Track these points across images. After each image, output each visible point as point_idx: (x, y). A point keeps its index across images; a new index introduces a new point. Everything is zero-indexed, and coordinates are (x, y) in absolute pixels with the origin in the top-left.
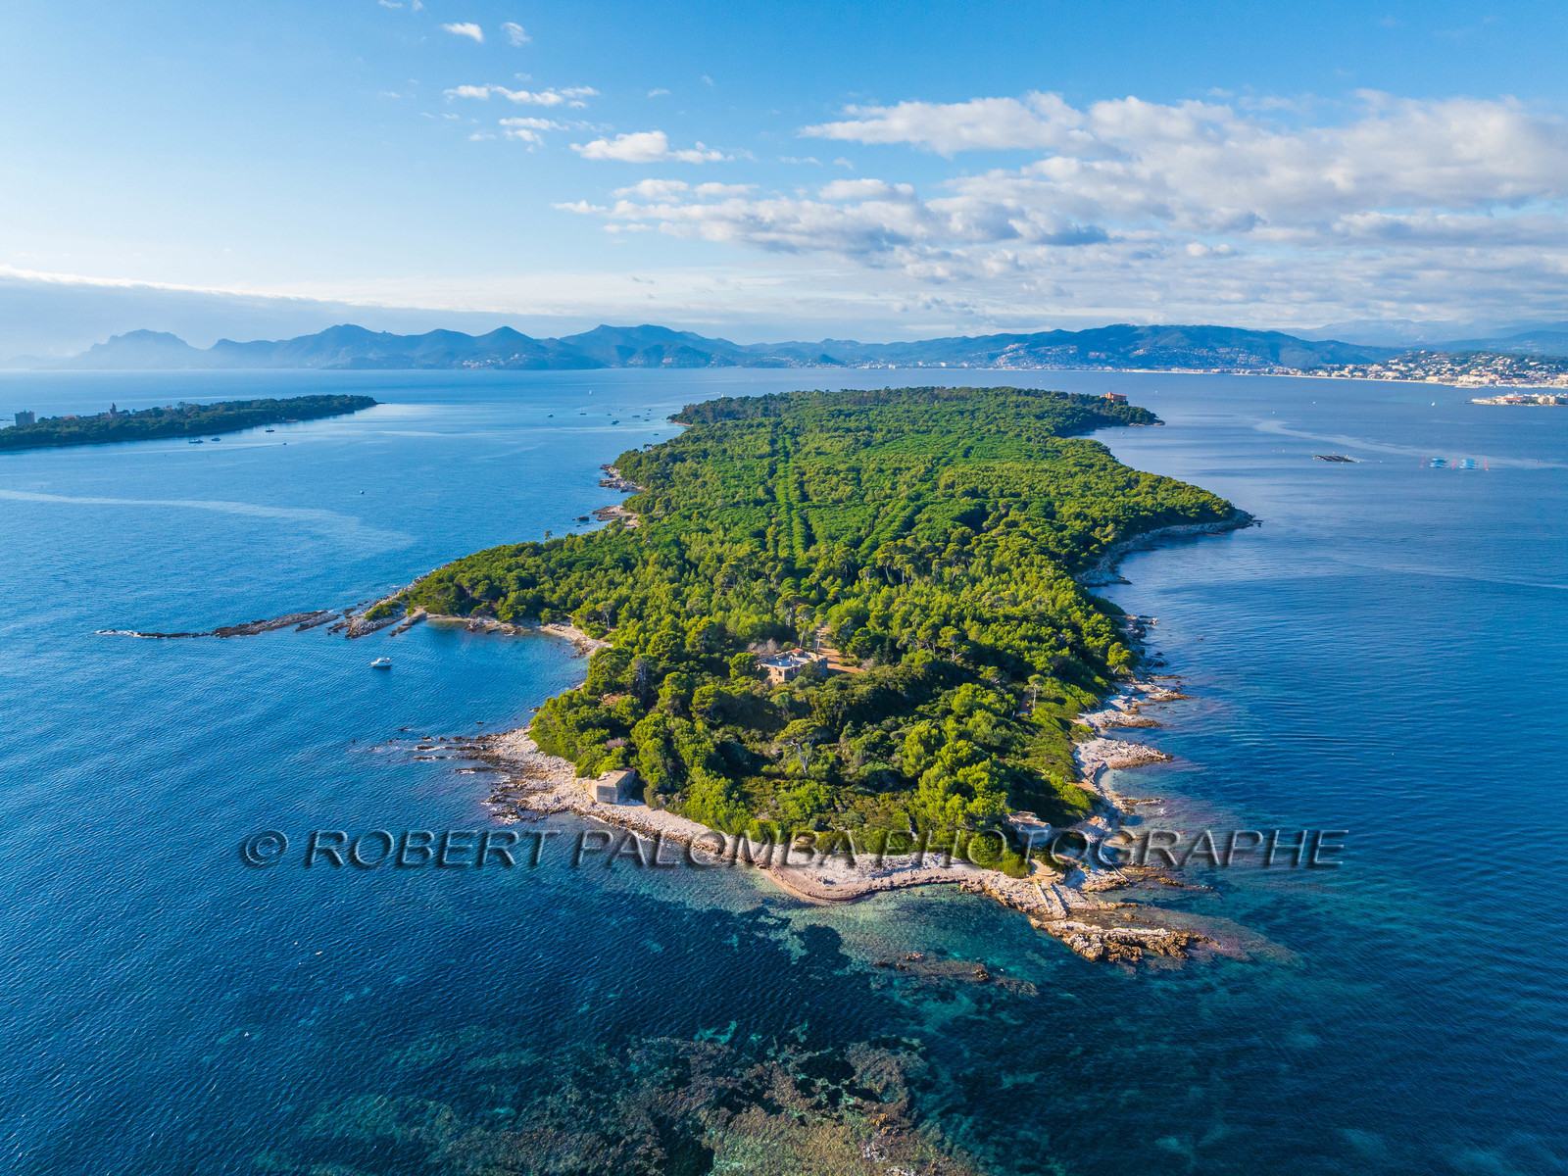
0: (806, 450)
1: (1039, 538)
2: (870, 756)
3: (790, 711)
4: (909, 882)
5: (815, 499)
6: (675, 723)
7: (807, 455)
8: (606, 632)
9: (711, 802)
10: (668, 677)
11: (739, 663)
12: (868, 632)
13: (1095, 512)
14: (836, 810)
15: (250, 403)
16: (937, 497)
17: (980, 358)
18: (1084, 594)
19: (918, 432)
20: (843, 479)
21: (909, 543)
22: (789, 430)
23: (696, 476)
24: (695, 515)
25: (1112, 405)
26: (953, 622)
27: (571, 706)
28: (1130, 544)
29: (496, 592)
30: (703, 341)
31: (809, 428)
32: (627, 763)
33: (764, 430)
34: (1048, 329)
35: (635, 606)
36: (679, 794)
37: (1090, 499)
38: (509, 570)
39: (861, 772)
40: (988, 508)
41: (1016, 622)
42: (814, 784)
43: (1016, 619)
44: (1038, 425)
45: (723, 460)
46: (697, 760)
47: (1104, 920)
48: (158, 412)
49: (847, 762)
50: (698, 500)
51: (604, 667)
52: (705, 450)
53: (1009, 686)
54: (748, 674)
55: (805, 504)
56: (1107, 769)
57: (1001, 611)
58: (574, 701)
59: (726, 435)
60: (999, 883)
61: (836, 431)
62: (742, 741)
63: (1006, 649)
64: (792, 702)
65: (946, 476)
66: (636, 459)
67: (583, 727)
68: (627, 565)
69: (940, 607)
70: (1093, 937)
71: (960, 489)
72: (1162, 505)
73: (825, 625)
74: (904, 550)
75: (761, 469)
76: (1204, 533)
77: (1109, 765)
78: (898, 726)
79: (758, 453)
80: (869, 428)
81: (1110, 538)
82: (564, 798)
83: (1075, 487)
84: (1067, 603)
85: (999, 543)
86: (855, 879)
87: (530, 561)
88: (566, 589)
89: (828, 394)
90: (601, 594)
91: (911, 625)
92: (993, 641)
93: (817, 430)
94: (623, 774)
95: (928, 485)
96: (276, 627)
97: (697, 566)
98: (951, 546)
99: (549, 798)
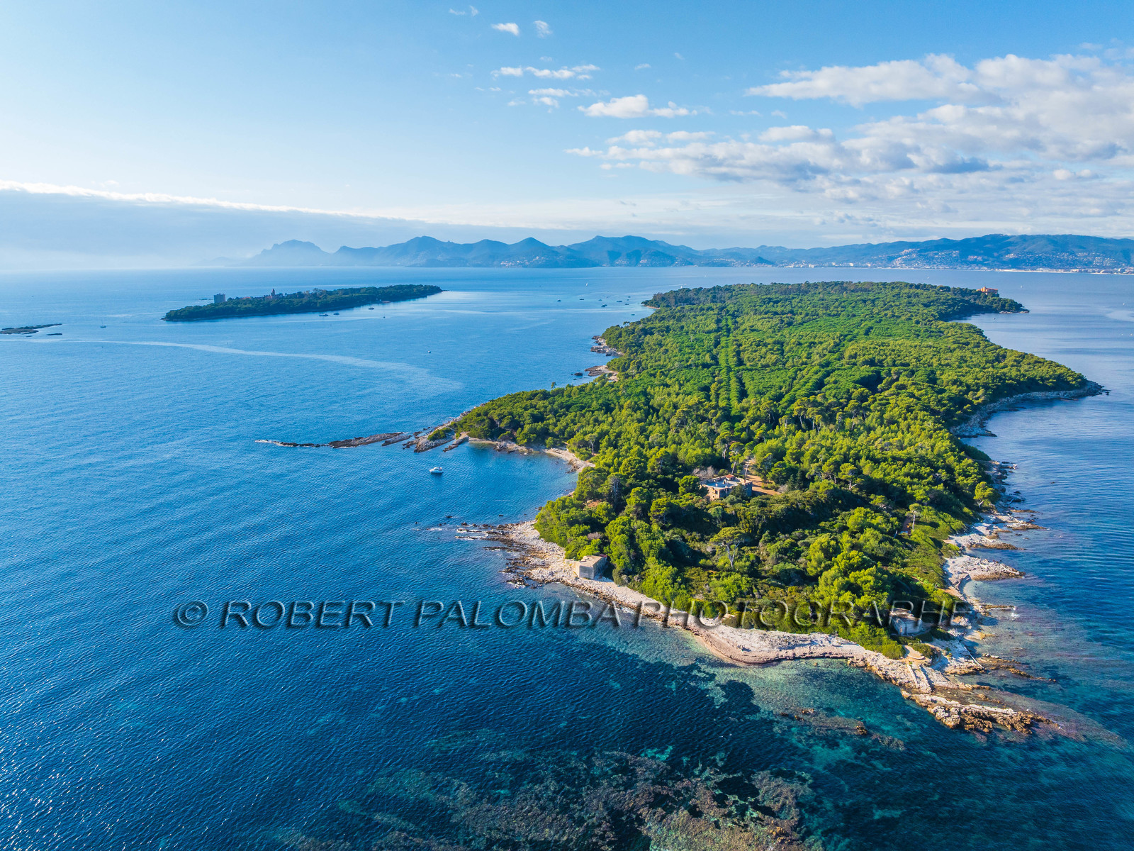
0: (743, 327)
1: (923, 398)
2: (782, 558)
3: (723, 520)
4: (808, 655)
5: (748, 364)
6: (637, 524)
7: (743, 331)
8: (591, 456)
9: (661, 583)
10: (634, 490)
11: (686, 483)
12: (784, 465)
13: (969, 379)
14: (754, 596)
15: (359, 290)
16: (842, 365)
17: (881, 260)
18: (958, 443)
19: (829, 315)
20: (770, 350)
21: (819, 399)
22: (731, 313)
23: (660, 345)
24: (658, 374)
25: (986, 296)
26: (851, 460)
27: (564, 507)
28: (997, 405)
29: (516, 424)
30: (670, 247)
31: (746, 311)
32: (601, 551)
33: (712, 312)
34: (936, 238)
35: (612, 438)
36: (638, 576)
37: (965, 369)
38: (526, 409)
39: (774, 570)
40: (883, 374)
41: (901, 462)
42: (738, 576)
43: (901, 460)
44: (926, 311)
45: (681, 334)
46: (652, 552)
47: (962, 697)
48: (300, 295)
49: (764, 561)
50: (661, 363)
51: (588, 481)
52: (668, 327)
53: (894, 511)
54: (691, 491)
55: (741, 367)
56: (970, 580)
57: (889, 454)
58: (566, 504)
59: (684, 316)
60: (879, 662)
61: (766, 313)
62: (686, 541)
63: (892, 482)
64: (724, 514)
65: (850, 349)
66: (617, 332)
67: (572, 522)
68: (608, 408)
69: (841, 448)
70: (952, 710)
71: (861, 359)
72: (1024, 376)
73: (753, 458)
74: (815, 404)
75: (709, 341)
76: (1059, 399)
77: (972, 576)
78: (805, 537)
79: (707, 329)
80: (791, 312)
81: (980, 400)
82: (556, 572)
83: (953, 359)
84: (943, 449)
85: (890, 401)
86: (766, 649)
87: (540, 403)
88: (564, 424)
89: (761, 286)
90: (588, 428)
91: (818, 461)
92: (882, 476)
93: (752, 313)
94: (598, 558)
95: (836, 356)
96: (370, 443)
97: (658, 411)
98: (852, 403)
99: (546, 572)
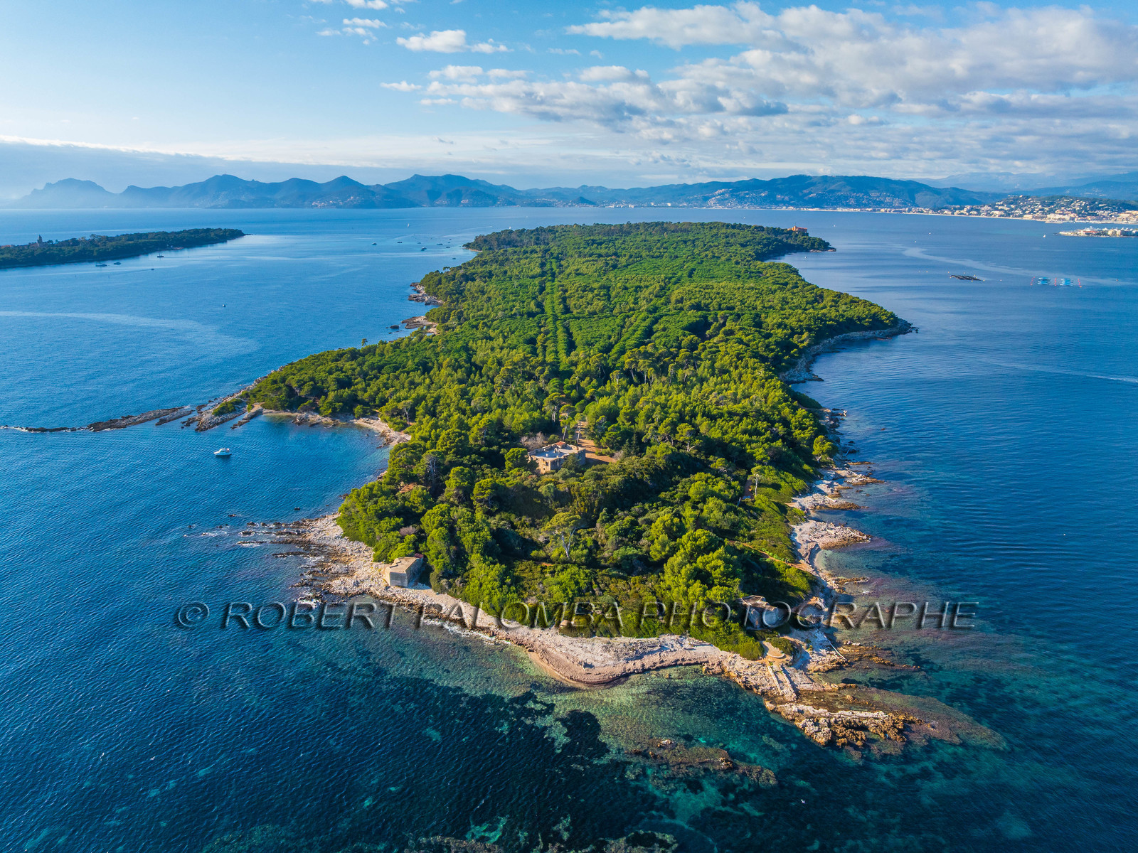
0: (568, 271)
1: (751, 344)
2: (622, 541)
3: (555, 500)
4: (658, 665)
5: (575, 312)
6: (460, 512)
7: (568, 275)
8: (406, 426)
9: (487, 586)
10: (454, 470)
11: (512, 457)
12: (618, 428)
13: (792, 322)
14: (594, 593)
15: (146, 235)
16: (669, 310)
17: (696, 200)
18: (789, 391)
19: (653, 257)
20: (597, 295)
21: (649, 348)
22: (555, 255)
23: (483, 292)
24: (480, 325)
25: (797, 235)
26: (687, 418)
27: (371, 496)
28: (819, 347)
29: (319, 391)
30: (491, 187)
31: (570, 254)
32: (416, 549)
33: (535, 255)
34: (746, 178)
35: (430, 404)
36: (460, 579)
37: (788, 311)
38: (330, 373)
39: (615, 556)
40: (710, 319)
41: (738, 417)
42: (574, 569)
43: (738, 415)
44: (743, 251)
45: (504, 280)
46: (476, 547)
47: (829, 702)
48: (75, 242)
49: (603, 545)
50: (484, 312)
51: (400, 460)
52: (490, 272)
53: (734, 474)
54: (519, 466)
55: (568, 315)
56: (819, 549)
57: (725, 408)
58: (374, 492)
59: (507, 260)
60: (737, 665)
61: (590, 256)
62: (514, 527)
63: (731, 442)
64: (556, 492)
65: (676, 294)
66: (437, 278)
67: (381, 515)
68: (425, 368)
69: (676, 405)
70: (822, 720)
71: (687, 304)
72: (843, 316)
73: (583, 421)
74: (646, 355)
75: (534, 285)
76: (875, 338)
77: (821, 545)
78: (645, 512)
79: (531, 273)
80: (615, 254)
81: (805, 343)
82: (362, 581)
83: (776, 301)
84: (776, 399)
85: (720, 349)
86: (611, 662)
87: (347, 365)
88: (375, 389)
89: (584, 227)
90: (402, 394)
91: (653, 421)
92: (720, 435)
93: (576, 256)
94: (413, 560)
95: (662, 300)
96: (141, 422)
97: (481, 368)
98: (683, 352)
99: (350, 581)
